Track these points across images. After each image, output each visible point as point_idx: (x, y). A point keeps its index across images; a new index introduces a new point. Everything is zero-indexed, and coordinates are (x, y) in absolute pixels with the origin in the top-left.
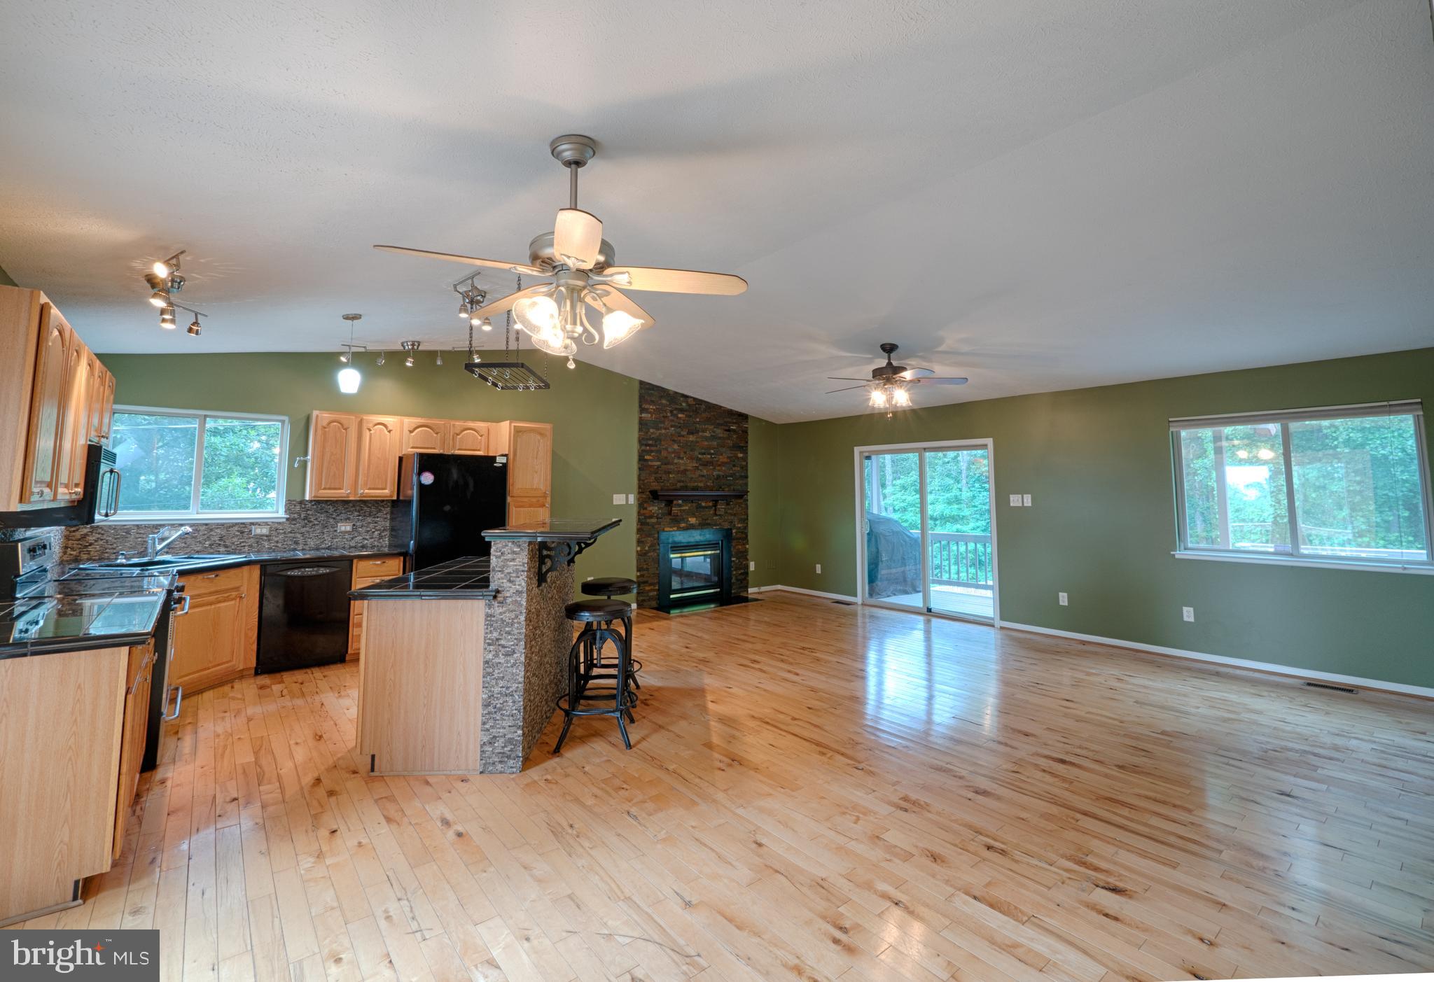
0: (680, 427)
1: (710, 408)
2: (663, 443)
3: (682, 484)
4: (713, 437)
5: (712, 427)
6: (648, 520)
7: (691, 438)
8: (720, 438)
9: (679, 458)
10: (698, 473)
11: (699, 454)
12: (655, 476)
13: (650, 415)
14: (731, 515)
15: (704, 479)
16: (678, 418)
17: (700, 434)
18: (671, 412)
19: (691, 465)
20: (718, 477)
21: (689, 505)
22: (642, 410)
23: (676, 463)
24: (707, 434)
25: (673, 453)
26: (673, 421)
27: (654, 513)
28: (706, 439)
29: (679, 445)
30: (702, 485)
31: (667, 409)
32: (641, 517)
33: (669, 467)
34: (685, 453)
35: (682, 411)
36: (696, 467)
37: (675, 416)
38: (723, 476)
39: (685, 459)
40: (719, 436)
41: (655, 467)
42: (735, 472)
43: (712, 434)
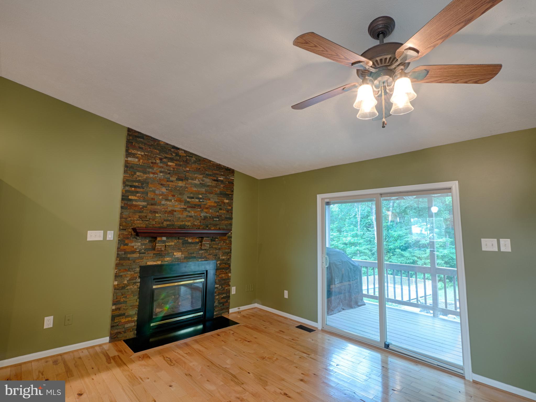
0: (169, 173)
1: (200, 160)
2: (150, 185)
3: (168, 223)
4: (202, 185)
5: (201, 176)
6: (129, 256)
7: (180, 184)
8: (208, 186)
9: (167, 200)
10: (185, 214)
11: (188, 197)
12: (140, 214)
13: (137, 160)
14: (216, 249)
15: (191, 219)
16: (167, 165)
17: (190, 181)
18: (161, 159)
19: (178, 206)
20: (205, 218)
21: (176, 241)
22: (128, 154)
23: (163, 205)
24: (197, 182)
25: (160, 195)
26: (162, 167)
27: (136, 249)
28: (195, 185)
29: (167, 188)
30: (189, 224)
31: (156, 157)
32: (120, 253)
33: (156, 207)
34: (173, 196)
35: (171, 160)
36: (184, 208)
37: (164, 163)
38: (210, 217)
39: (173, 201)
40: (208, 184)
41: (140, 207)
42: (221, 214)
43: (201, 182)
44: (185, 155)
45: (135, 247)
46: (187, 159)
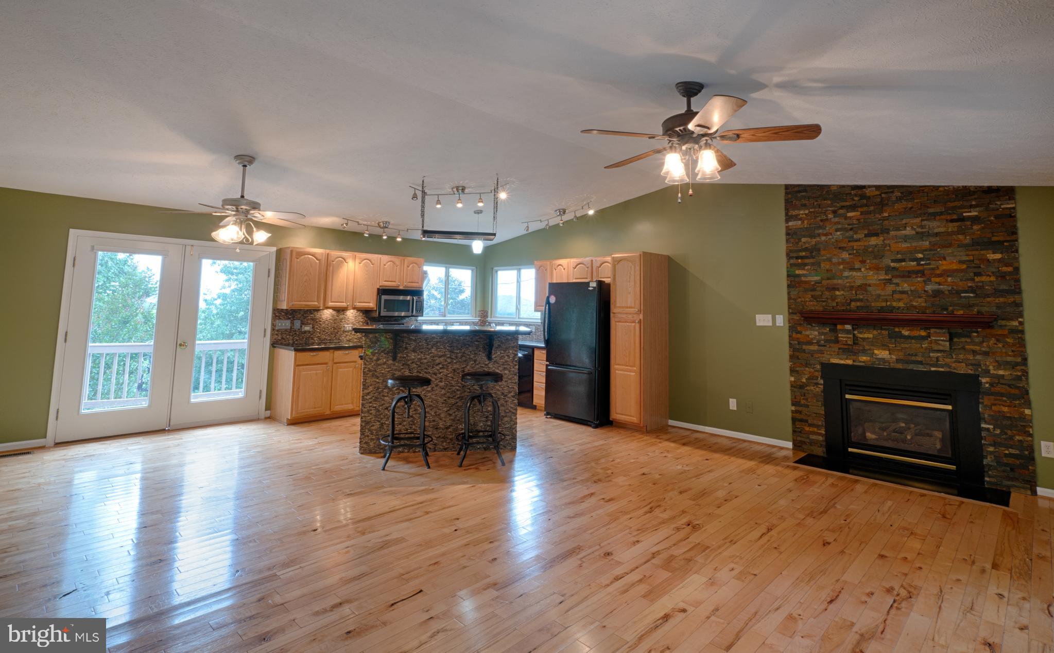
0: (851, 229)
1: (911, 193)
2: (822, 252)
3: (858, 304)
4: (920, 236)
5: (918, 220)
6: (804, 347)
7: (873, 241)
8: (937, 234)
9: (852, 269)
10: (890, 288)
11: (893, 261)
12: (813, 293)
13: (800, 222)
14: (974, 352)
15: (904, 296)
16: (846, 218)
17: (892, 233)
18: (834, 212)
19: (873, 278)
20: (937, 294)
21: (875, 332)
22: (788, 218)
23: (847, 277)
24: (908, 231)
25: (839, 264)
26: (838, 223)
27: (812, 339)
28: (906, 239)
29: (850, 252)
30: (901, 304)
31: (827, 210)
32: (792, 342)
33: (835, 281)
34: (863, 262)
35: (853, 208)
36: (886, 280)
37: (840, 216)
38: (949, 291)
39: (863, 270)
40: (936, 231)
41: (812, 283)
42: (981, 284)
43: (919, 230)
44: (878, 193)
45: (810, 336)
46: (882, 198)
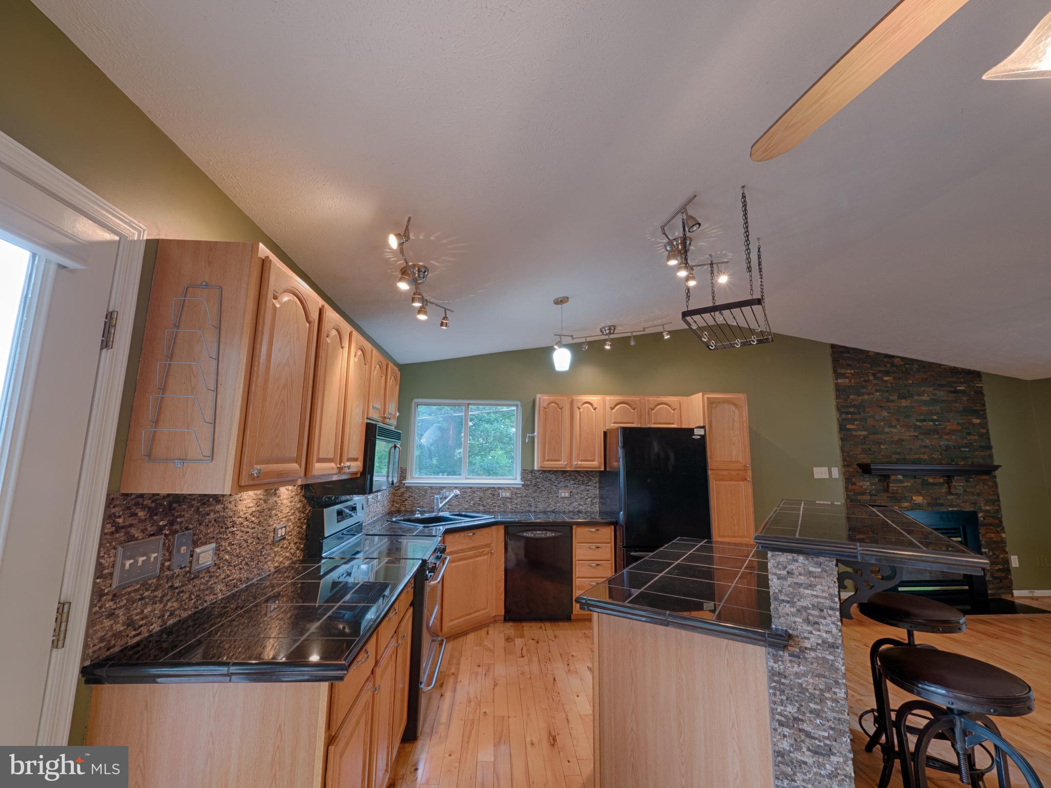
1: (926, 367)
2: (867, 410)
3: (897, 456)
4: (934, 401)
5: (931, 389)
6: (859, 497)
7: (904, 403)
8: (944, 401)
9: (890, 426)
10: (918, 443)
11: (917, 420)
12: (863, 446)
13: (847, 380)
14: (973, 494)
15: (927, 450)
16: (884, 381)
17: (916, 397)
18: (874, 375)
19: (908, 434)
20: (948, 448)
21: (912, 481)
22: (837, 375)
23: (888, 433)
24: (925, 397)
25: (882, 420)
26: (877, 385)
27: (865, 490)
28: (925, 403)
29: (889, 411)
30: (926, 457)
31: (868, 372)
32: (849, 493)
33: (878, 436)
34: (898, 420)
35: (887, 373)
36: (914, 436)
37: (881, 379)
38: (954, 446)
39: (898, 427)
40: (943, 399)
41: (861, 437)
42: (971, 441)
43: (932, 397)
44: (902, 363)
45: (864, 487)
46: (906, 368)
